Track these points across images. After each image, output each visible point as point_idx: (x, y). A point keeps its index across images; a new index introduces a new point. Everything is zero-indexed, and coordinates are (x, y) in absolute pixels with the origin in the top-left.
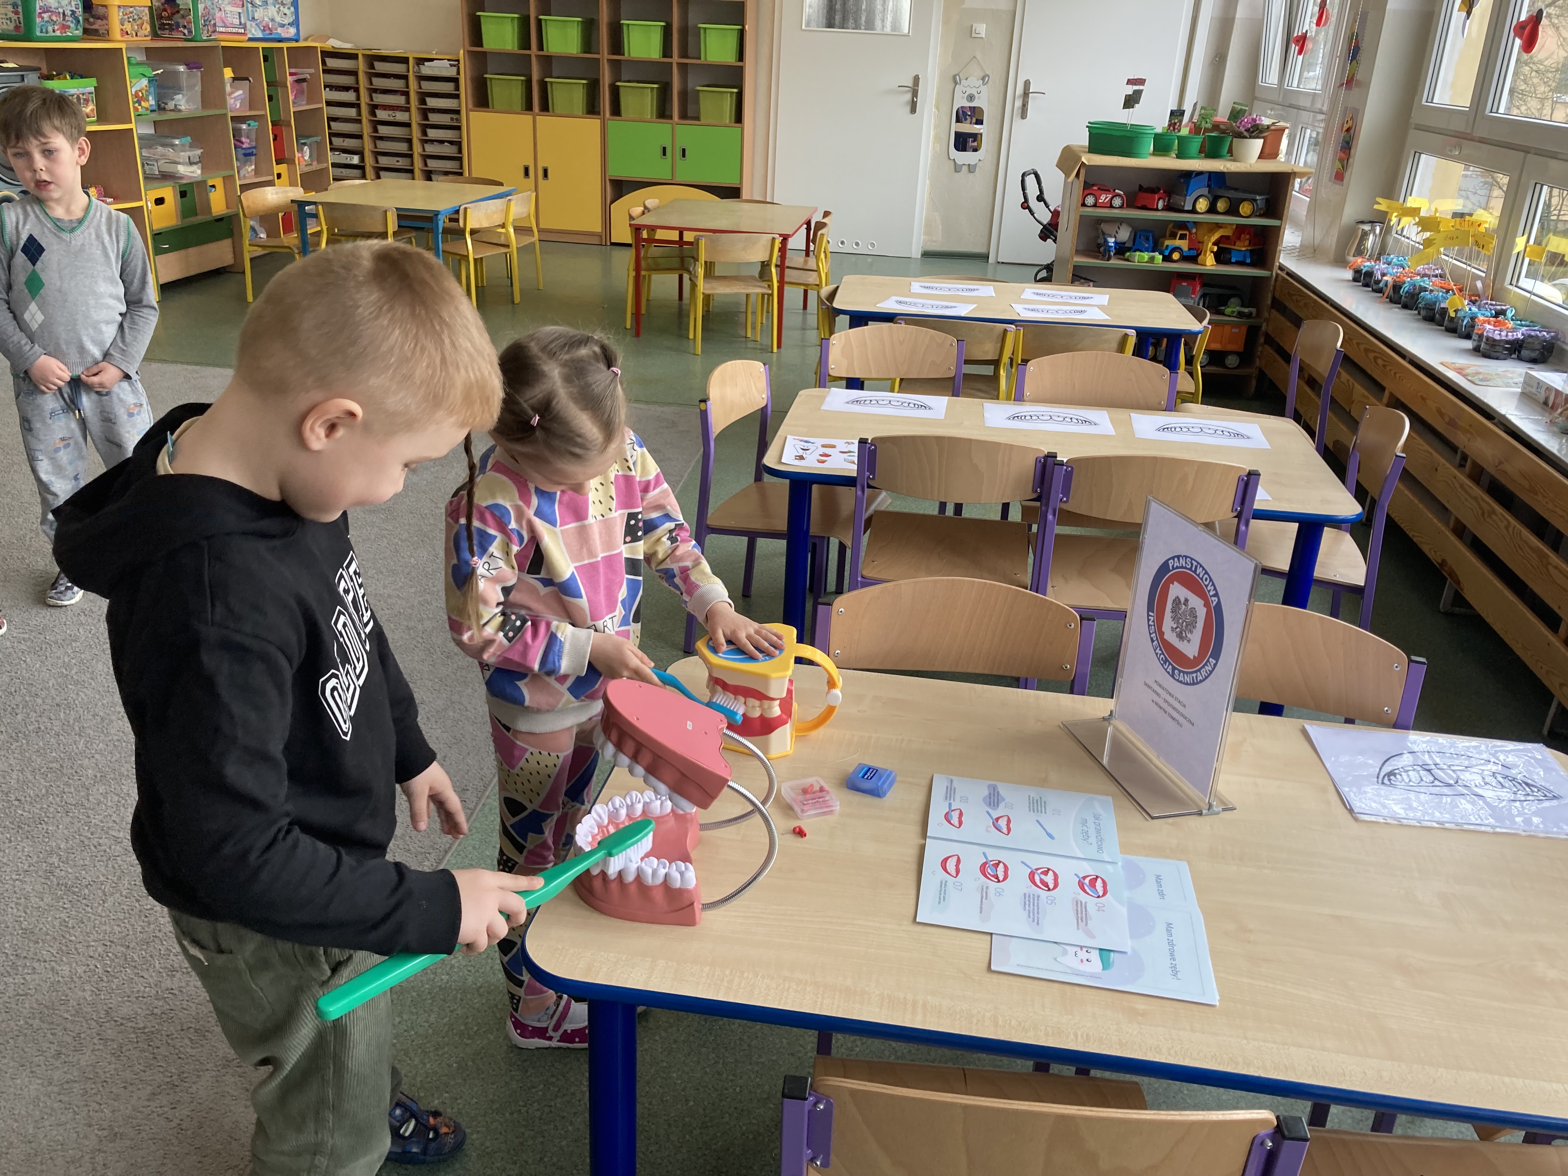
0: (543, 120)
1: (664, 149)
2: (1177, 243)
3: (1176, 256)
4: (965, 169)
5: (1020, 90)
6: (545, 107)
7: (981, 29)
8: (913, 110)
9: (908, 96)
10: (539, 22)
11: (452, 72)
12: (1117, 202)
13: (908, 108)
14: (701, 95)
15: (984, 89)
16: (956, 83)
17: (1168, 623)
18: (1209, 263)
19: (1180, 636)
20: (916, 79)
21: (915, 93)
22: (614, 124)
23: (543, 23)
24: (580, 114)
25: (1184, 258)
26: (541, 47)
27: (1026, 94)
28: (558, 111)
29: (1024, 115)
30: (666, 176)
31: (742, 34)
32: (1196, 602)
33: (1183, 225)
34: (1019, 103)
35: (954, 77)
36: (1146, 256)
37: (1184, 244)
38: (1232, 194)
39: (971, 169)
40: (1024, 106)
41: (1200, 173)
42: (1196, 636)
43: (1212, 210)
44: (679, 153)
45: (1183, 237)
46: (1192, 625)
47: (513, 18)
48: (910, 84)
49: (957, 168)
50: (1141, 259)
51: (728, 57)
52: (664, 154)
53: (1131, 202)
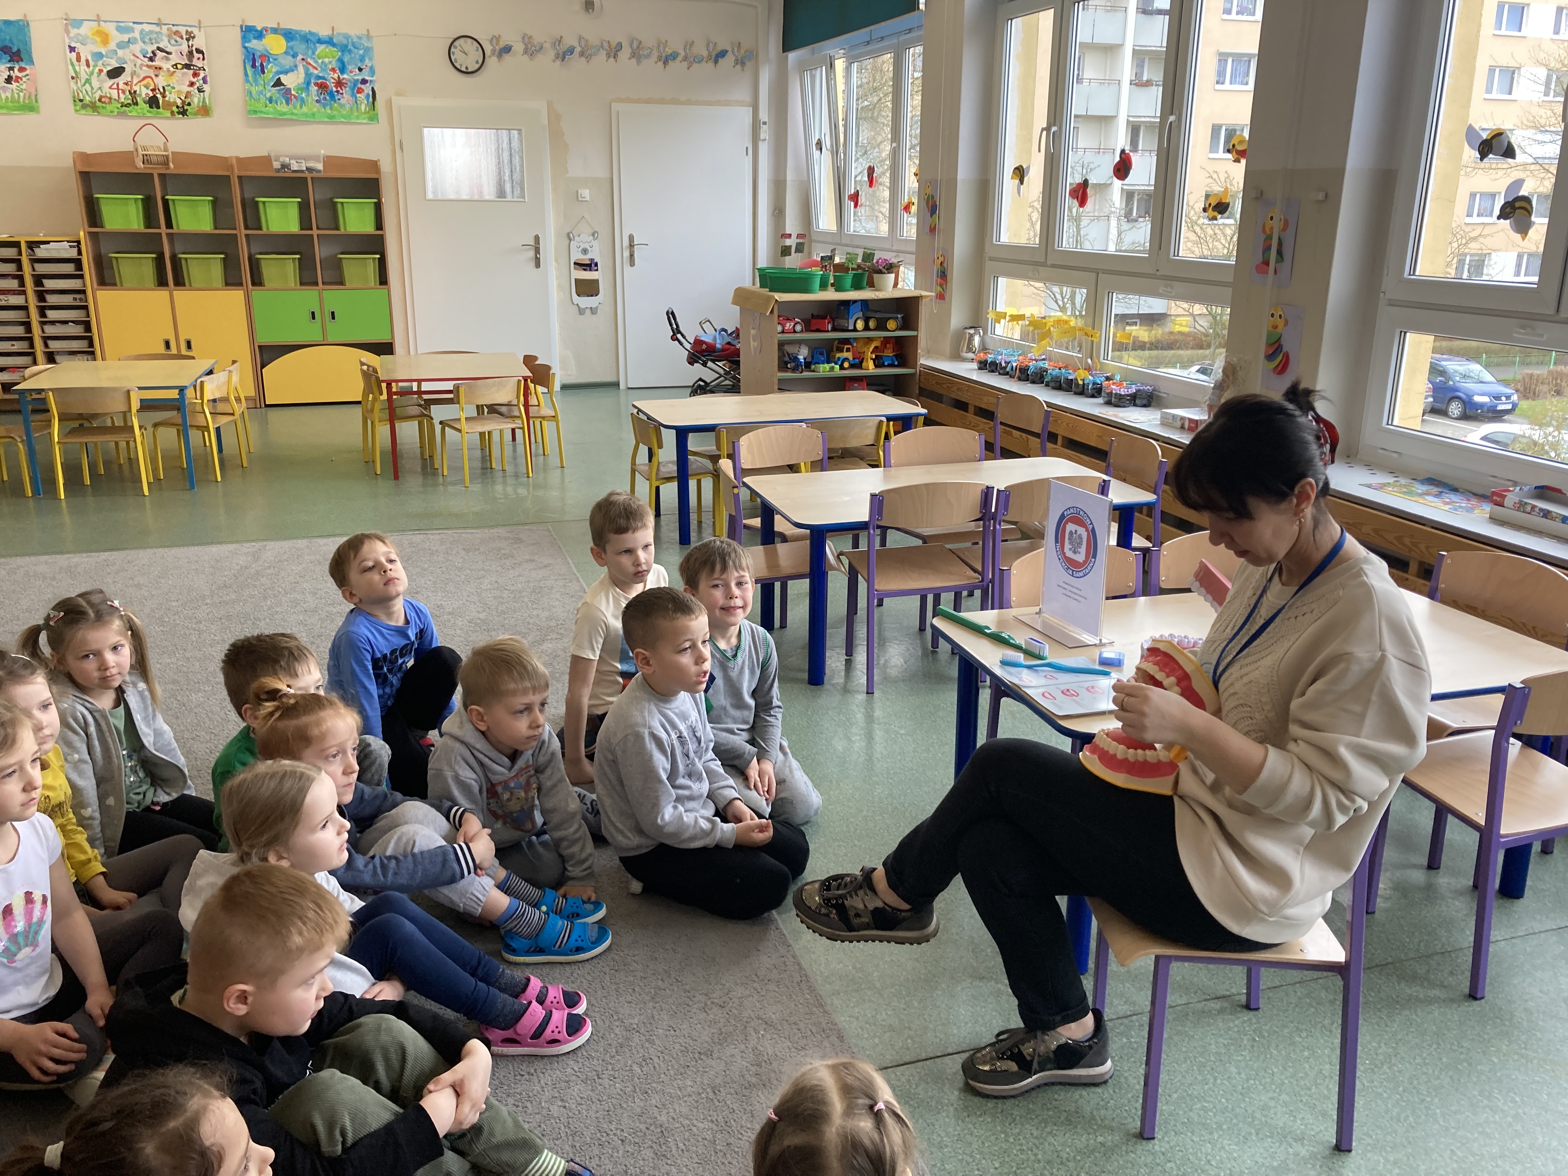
0: (180, 295)
1: (313, 313)
2: (846, 355)
3: (846, 365)
4: (588, 312)
5: (626, 242)
6: (179, 282)
7: (586, 193)
8: (538, 265)
9: (532, 253)
10: (166, 203)
11: (73, 253)
12: (798, 328)
13: (533, 264)
14: (344, 262)
15: (595, 243)
16: (570, 240)
17: (1067, 546)
18: (870, 368)
19: (1075, 552)
20: (537, 239)
21: (537, 250)
22: (257, 294)
23: (171, 203)
24: (220, 286)
25: (852, 366)
26: (169, 225)
27: (631, 246)
28: (195, 285)
29: (632, 263)
30: (318, 337)
31: (378, 208)
32: (1082, 531)
33: (847, 341)
34: (626, 254)
35: (568, 235)
36: (827, 366)
37: (849, 355)
38: (878, 315)
39: (593, 311)
40: (632, 256)
41: (855, 302)
42: (1083, 550)
43: (867, 328)
44: (328, 316)
45: (848, 350)
46: (1080, 544)
47: (136, 200)
48: (532, 243)
49: (581, 311)
50: (824, 369)
51: (368, 228)
52: (314, 318)
53: (808, 328)
